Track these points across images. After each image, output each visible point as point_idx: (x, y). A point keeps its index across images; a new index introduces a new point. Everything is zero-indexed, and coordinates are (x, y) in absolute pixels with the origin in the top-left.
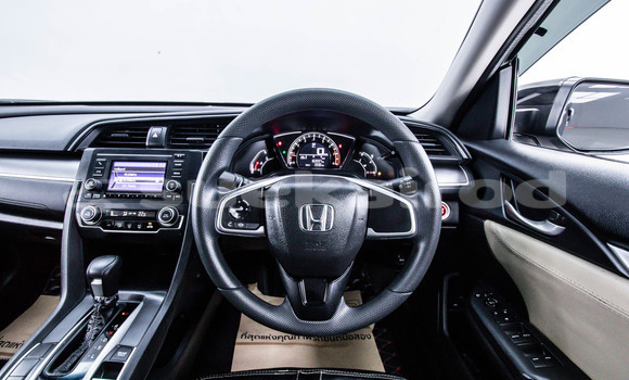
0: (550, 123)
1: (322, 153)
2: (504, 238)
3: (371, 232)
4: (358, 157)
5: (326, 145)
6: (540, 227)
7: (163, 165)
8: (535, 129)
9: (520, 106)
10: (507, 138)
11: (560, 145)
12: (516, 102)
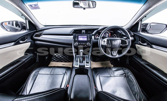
0: (146, 29)
1: (107, 34)
2: (139, 47)
3: (121, 45)
4: (113, 35)
5: (108, 33)
6: (144, 44)
7: (86, 36)
8: (144, 30)
9: (142, 26)
10: (140, 32)
11: (148, 33)
12: (141, 25)
